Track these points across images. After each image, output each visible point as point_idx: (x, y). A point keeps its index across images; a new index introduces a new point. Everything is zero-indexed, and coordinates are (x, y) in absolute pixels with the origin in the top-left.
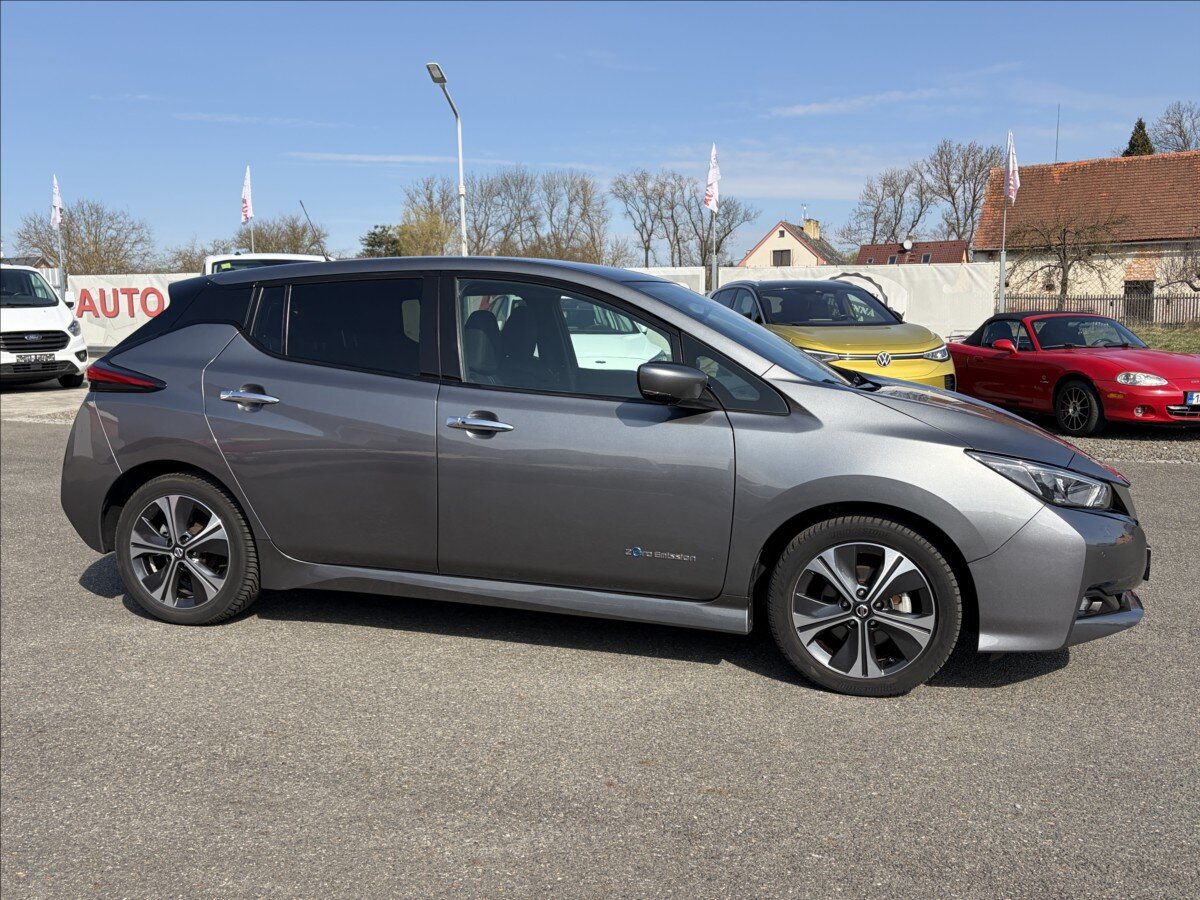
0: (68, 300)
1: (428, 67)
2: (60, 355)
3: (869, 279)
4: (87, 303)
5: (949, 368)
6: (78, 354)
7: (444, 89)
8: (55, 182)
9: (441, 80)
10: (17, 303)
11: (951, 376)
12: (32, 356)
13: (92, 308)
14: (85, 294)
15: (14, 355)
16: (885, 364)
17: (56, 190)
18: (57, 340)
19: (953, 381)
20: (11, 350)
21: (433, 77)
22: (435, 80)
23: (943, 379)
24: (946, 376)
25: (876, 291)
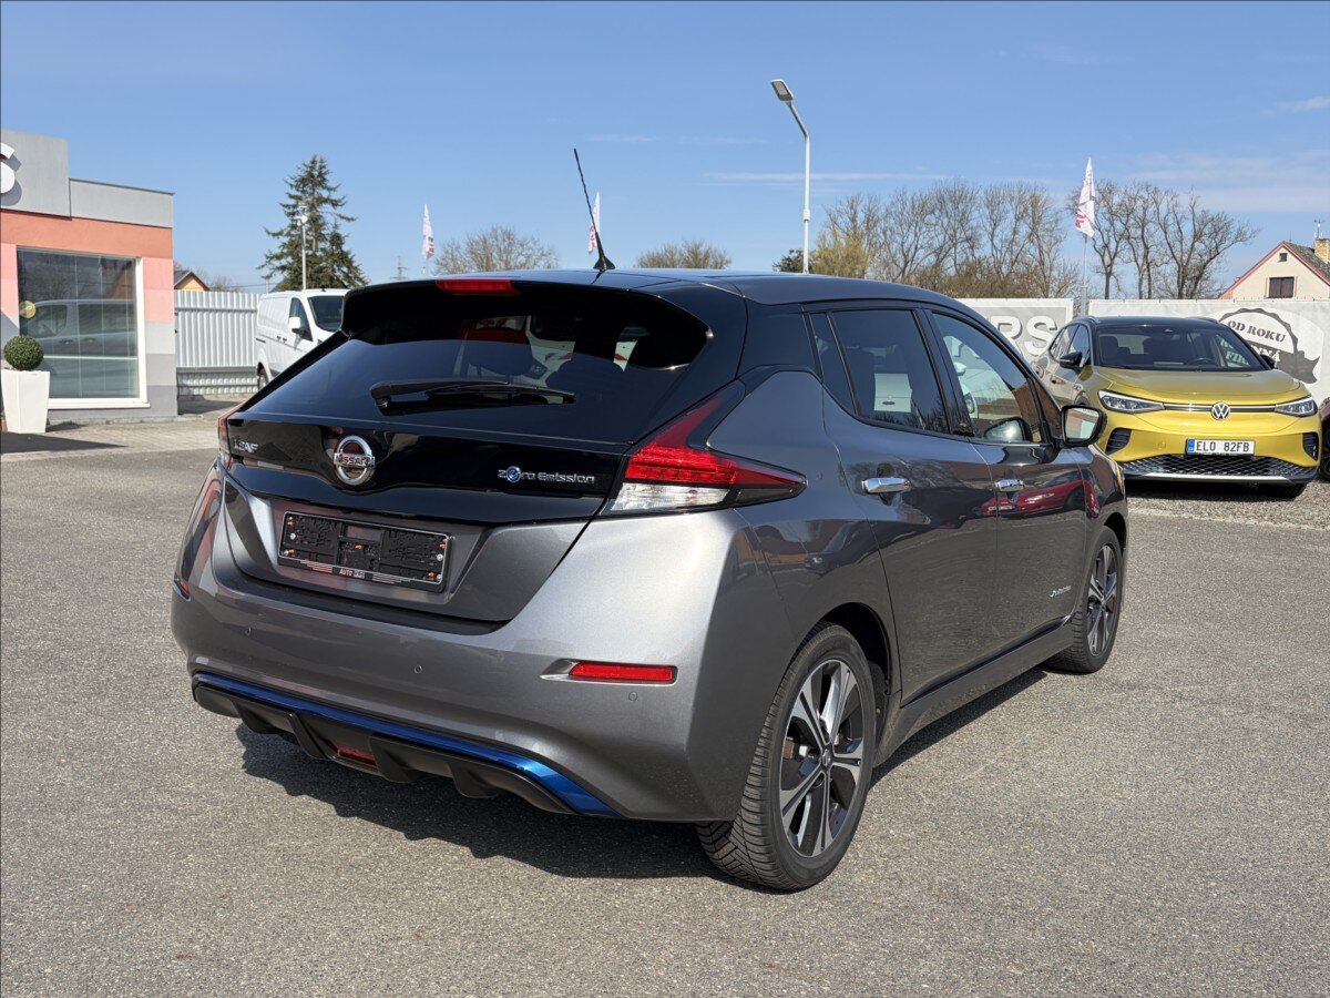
1: (773, 84)
3: (1274, 316)
5: (1313, 425)
7: (790, 107)
8: (426, 211)
9: (787, 98)
11: (1314, 434)
16: (1221, 417)
17: (427, 220)
19: (1316, 441)
21: (778, 95)
22: (781, 98)
23: (1301, 438)
24: (1305, 434)
25: (1283, 331)
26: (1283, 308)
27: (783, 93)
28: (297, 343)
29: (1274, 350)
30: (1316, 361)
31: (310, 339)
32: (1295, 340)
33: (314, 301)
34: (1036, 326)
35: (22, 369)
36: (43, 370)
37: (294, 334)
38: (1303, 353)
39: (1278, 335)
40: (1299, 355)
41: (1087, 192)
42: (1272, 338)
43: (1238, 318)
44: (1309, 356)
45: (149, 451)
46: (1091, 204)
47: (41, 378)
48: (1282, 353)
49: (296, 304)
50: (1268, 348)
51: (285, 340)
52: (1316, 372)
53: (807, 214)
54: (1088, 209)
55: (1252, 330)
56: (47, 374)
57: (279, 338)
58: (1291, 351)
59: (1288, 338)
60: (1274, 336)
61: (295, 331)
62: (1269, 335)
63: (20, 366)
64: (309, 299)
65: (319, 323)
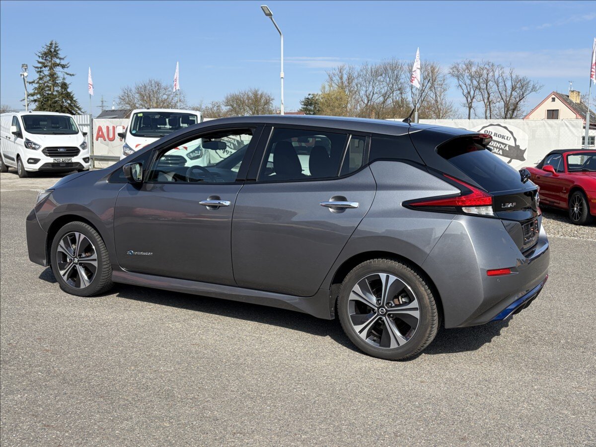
0: (84, 131)
1: (262, 7)
2: (75, 159)
3: (505, 128)
4: (100, 133)
6: (84, 159)
7: (272, 19)
8: (90, 71)
9: (270, 15)
10: (58, 132)
12: (61, 159)
13: (103, 136)
14: (100, 129)
15: (52, 159)
17: (90, 75)
18: (74, 151)
20: (51, 156)
22: (267, 15)
25: (510, 135)
26: (509, 124)
27: (268, 12)
28: (15, 139)
29: (506, 145)
30: (525, 150)
31: (22, 138)
32: (515, 140)
33: (25, 118)
37: (13, 135)
38: (519, 146)
39: (508, 137)
40: (517, 147)
41: (417, 65)
42: (505, 139)
43: (490, 129)
44: (522, 148)
46: (418, 71)
48: (509, 146)
49: (15, 118)
50: (503, 144)
51: (9, 138)
52: (525, 156)
53: (282, 75)
54: (418, 74)
55: (495, 134)
57: (7, 137)
58: (514, 145)
59: (512, 138)
60: (506, 138)
61: (13, 133)
62: (503, 137)
64: (22, 116)
65: (26, 129)
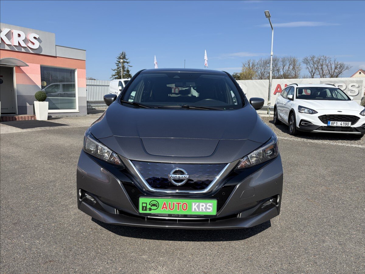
1: (265, 12)
7: (269, 20)
8: (155, 57)
9: (269, 17)
27: (268, 15)
33: (125, 82)
34: (352, 86)
35: (40, 101)
36: (46, 101)
45: (75, 127)
47: (46, 104)
49: (120, 83)
51: (117, 93)
53: (272, 53)
56: (48, 103)
57: (115, 92)
61: (120, 90)
63: (39, 101)
64: (124, 81)
